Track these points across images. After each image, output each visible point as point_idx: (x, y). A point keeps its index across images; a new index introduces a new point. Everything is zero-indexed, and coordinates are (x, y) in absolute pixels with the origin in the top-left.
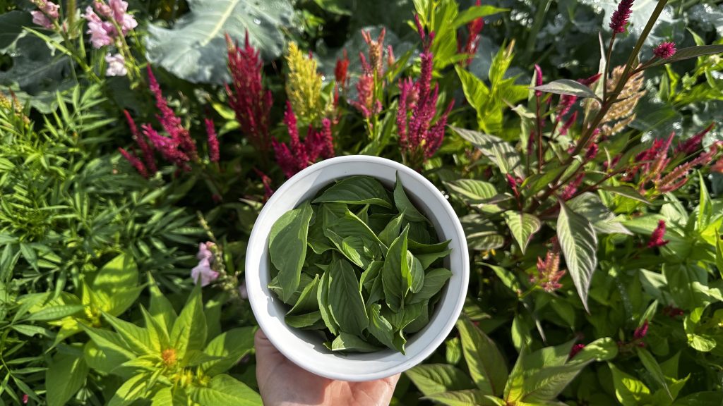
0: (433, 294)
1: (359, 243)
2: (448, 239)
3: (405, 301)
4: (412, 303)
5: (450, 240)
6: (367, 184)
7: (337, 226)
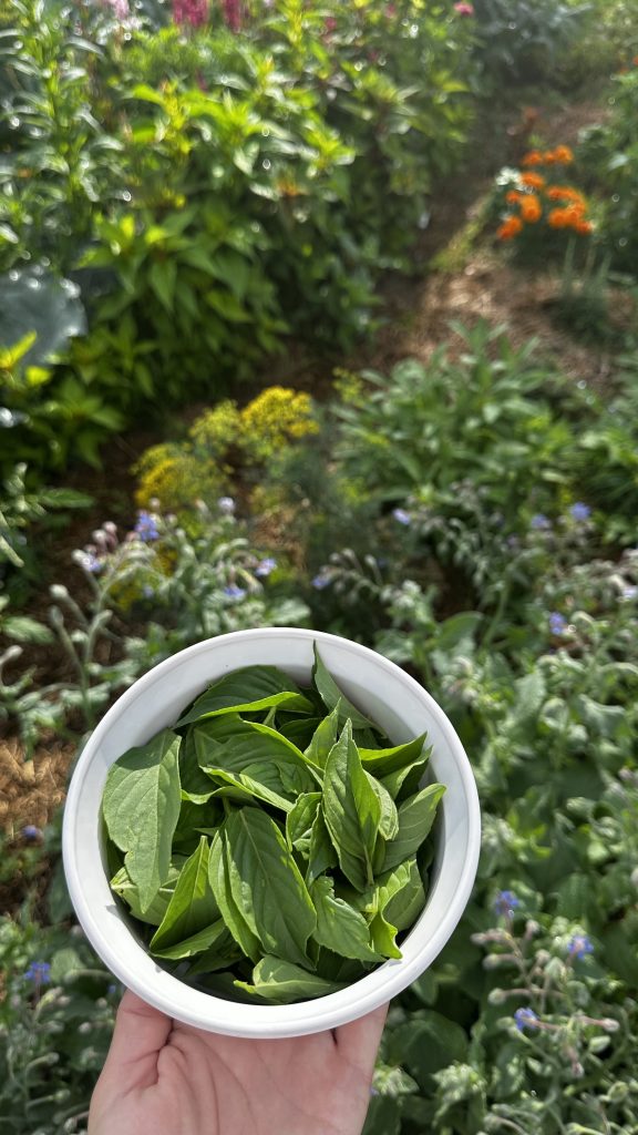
0: (420, 843)
1: (272, 773)
2: (419, 734)
3: (374, 868)
4: (386, 869)
5: (425, 734)
6: (265, 679)
7: (225, 756)
